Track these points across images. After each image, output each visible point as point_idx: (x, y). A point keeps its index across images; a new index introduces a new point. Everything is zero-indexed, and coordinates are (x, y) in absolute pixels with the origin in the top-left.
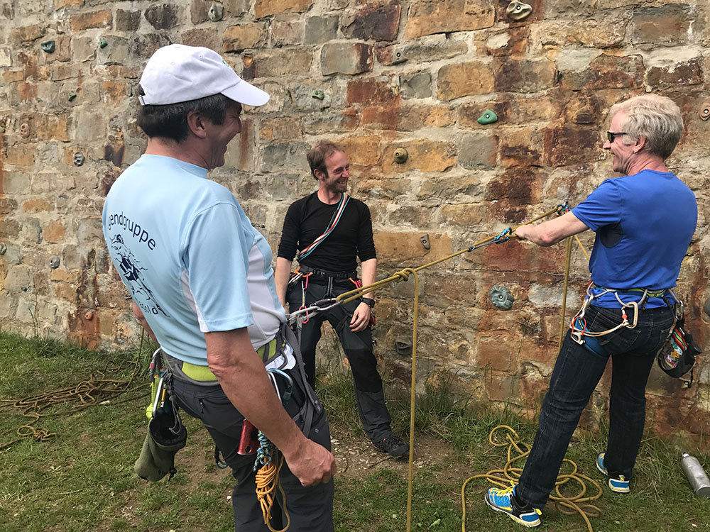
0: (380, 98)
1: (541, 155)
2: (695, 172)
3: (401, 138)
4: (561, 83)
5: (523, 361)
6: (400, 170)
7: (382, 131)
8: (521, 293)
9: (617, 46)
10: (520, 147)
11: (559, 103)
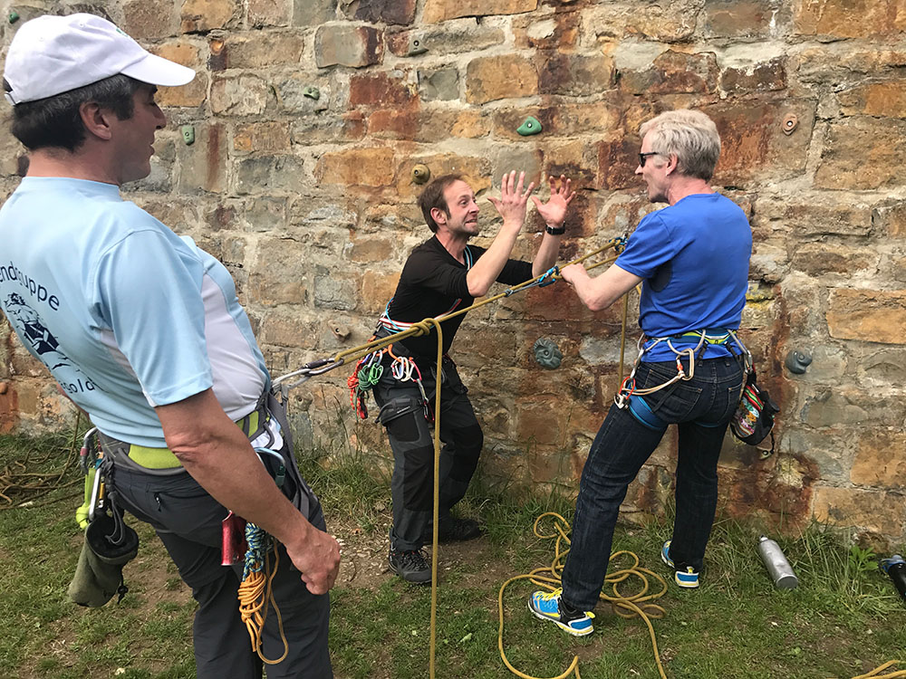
0: (393, 99)
1: (595, 175)
2: (776, 198)
3: (422, 151)
4: (620, 84)
5: (574, 432)
7: (396, 142)
8: (571, 348)
9: (686, 41)
10: (569, 165)
11: (618, 109)
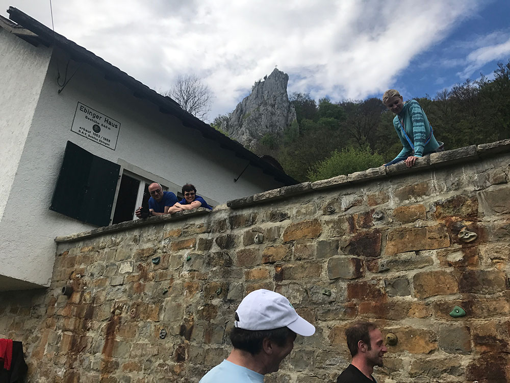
0: (372, 296)
1: (508, 344)
3: (391, 325)
6: (393, 351)
7: (376, 320)
10: (489, 336)
